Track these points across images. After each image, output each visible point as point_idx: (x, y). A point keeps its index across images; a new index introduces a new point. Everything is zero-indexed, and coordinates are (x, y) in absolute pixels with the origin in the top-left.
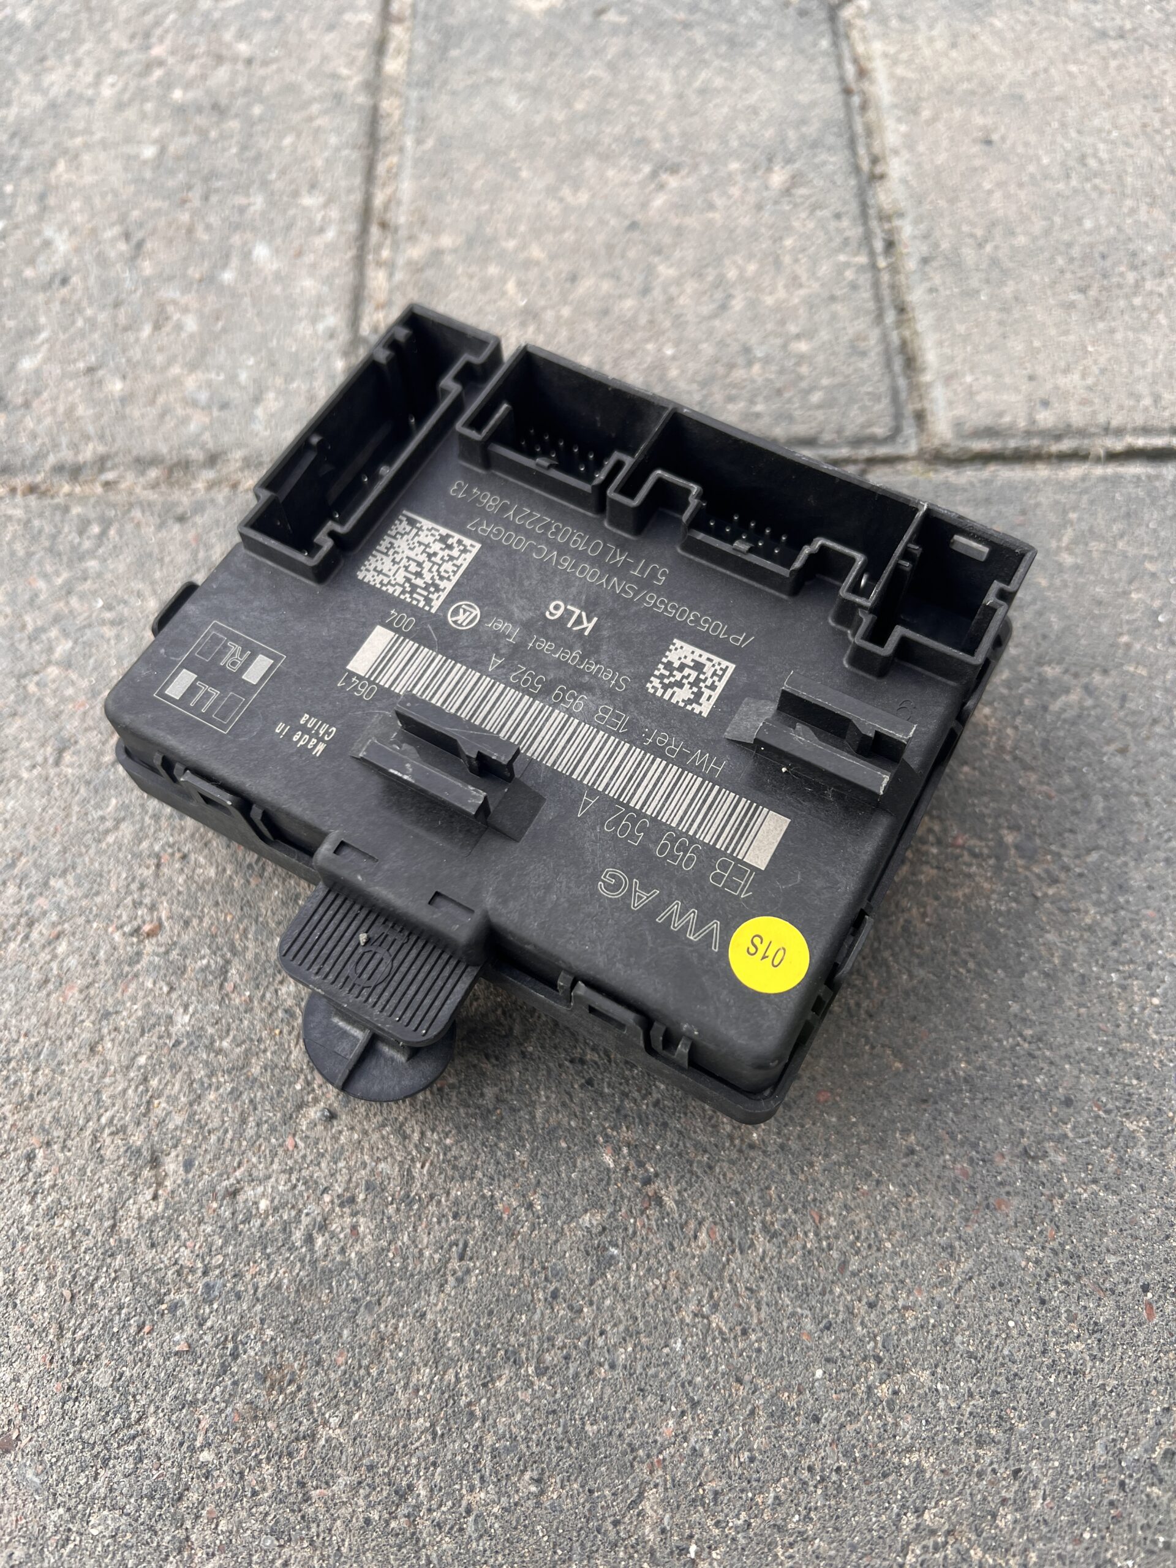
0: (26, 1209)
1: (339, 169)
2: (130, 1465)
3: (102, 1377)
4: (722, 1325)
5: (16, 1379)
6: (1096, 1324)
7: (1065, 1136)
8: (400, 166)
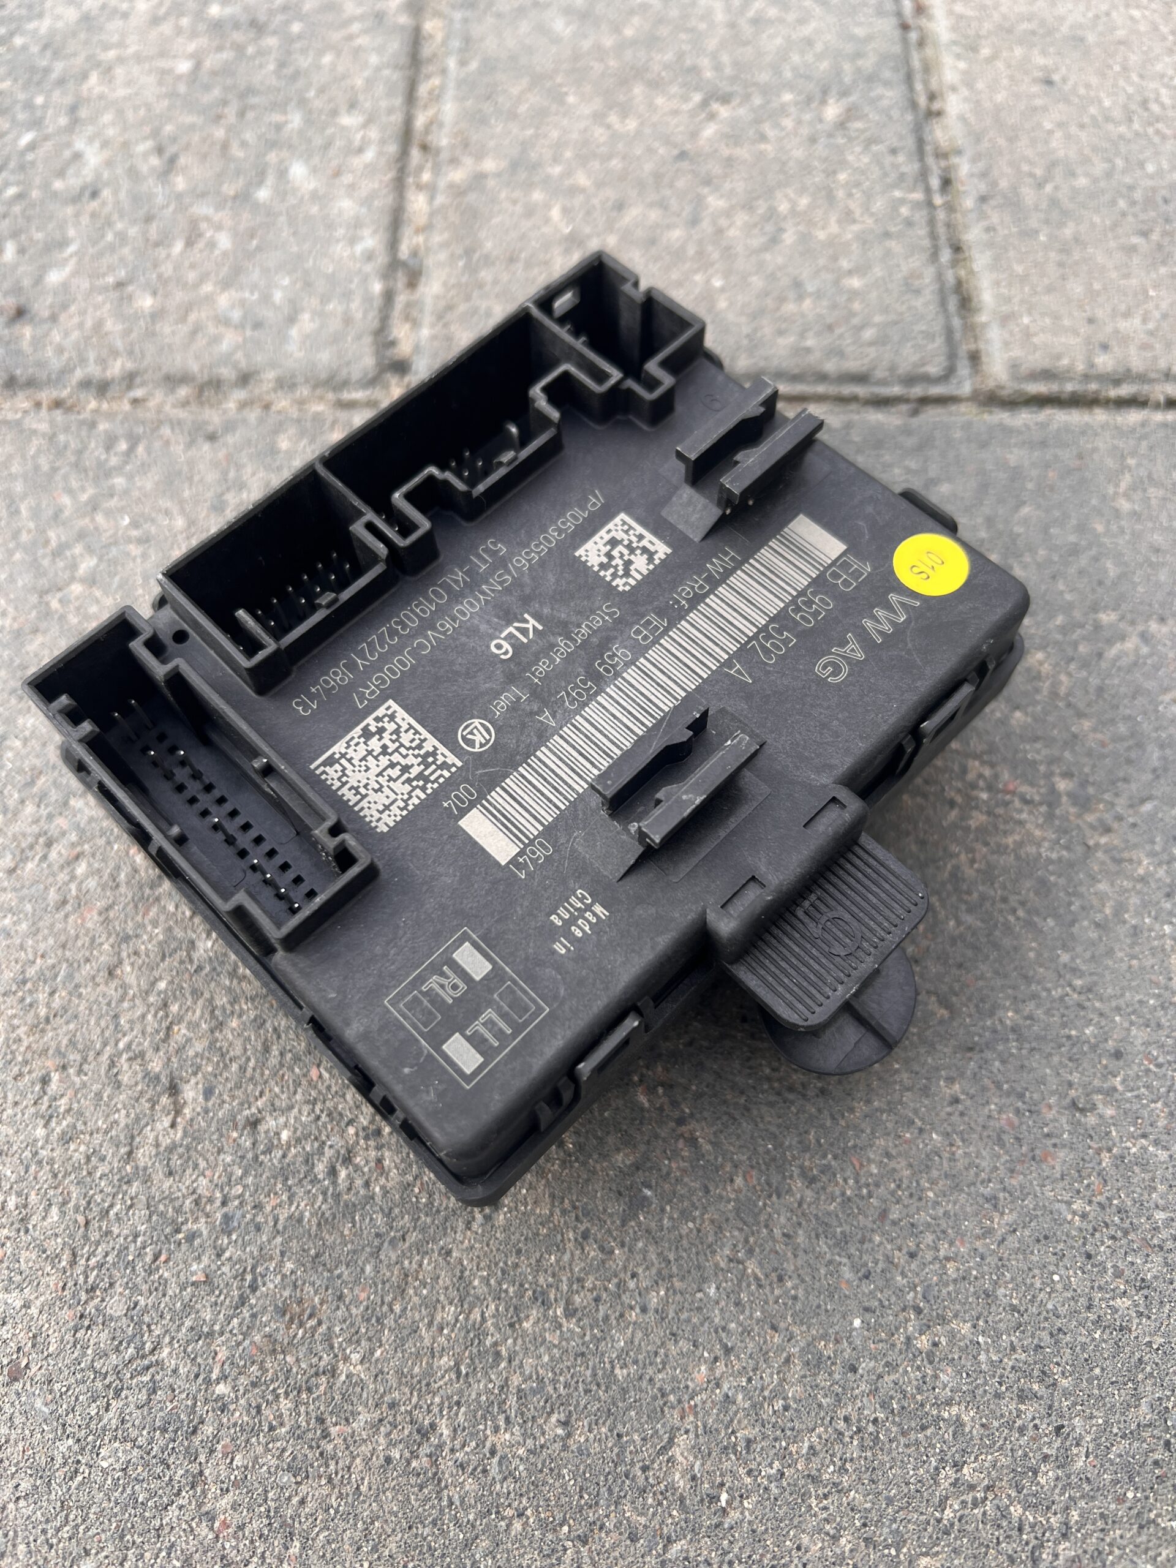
0: (40, 1132)
1: (380, 89)
2: (144, 1396)
3: (116, 1306)
4: (757, 1271)
5: (26, 1305)
6: (1143, 1280)
7: (1115, 1089)
8: (442, 88)
